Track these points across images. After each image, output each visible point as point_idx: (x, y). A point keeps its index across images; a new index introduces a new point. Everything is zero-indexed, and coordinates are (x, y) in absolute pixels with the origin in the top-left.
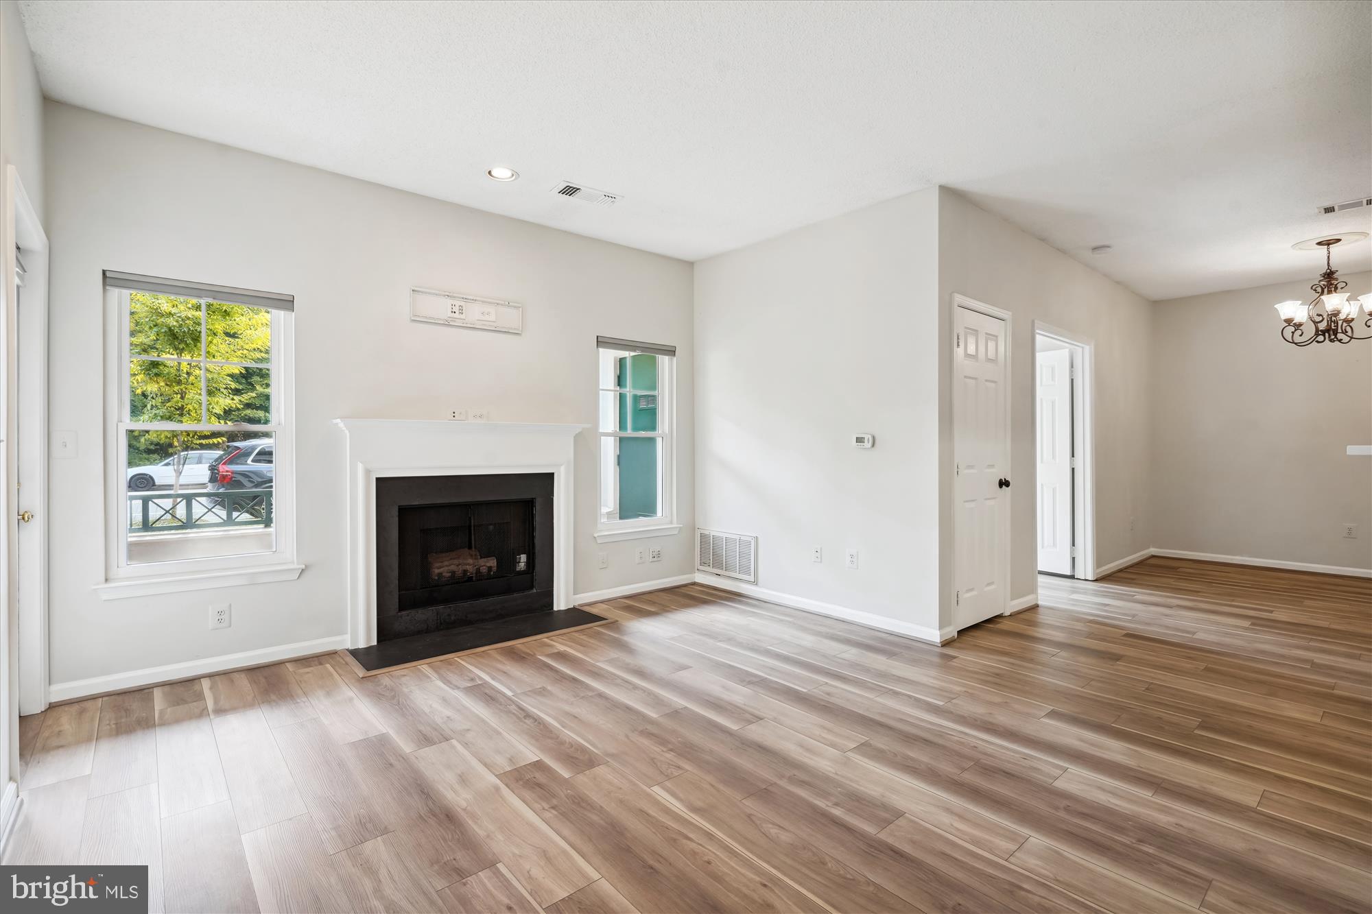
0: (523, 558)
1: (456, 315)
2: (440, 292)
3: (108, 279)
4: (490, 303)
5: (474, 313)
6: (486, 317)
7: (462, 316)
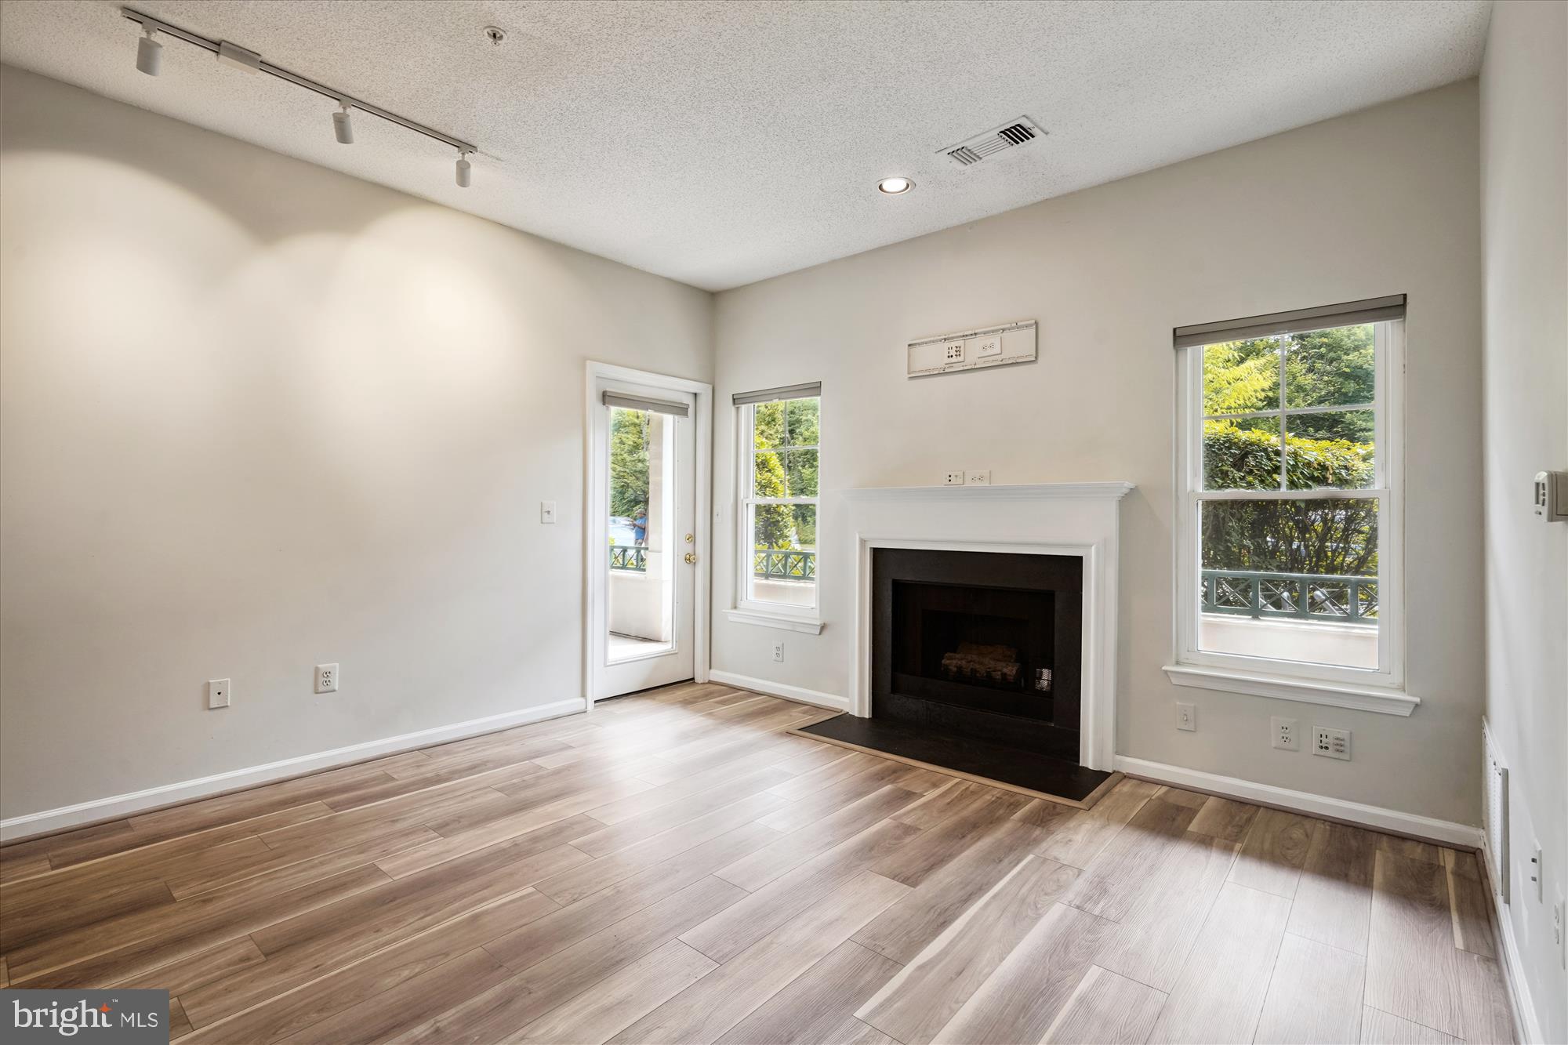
0: (1046, 674)
1: (954, 359)
2: (935, 339)
3: (737, 400)
4: (993, 332)
5: (974, 352)
6: (989, 352)
7: (961, 359)
